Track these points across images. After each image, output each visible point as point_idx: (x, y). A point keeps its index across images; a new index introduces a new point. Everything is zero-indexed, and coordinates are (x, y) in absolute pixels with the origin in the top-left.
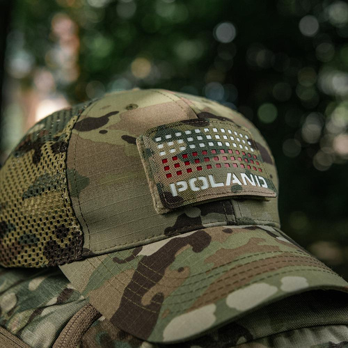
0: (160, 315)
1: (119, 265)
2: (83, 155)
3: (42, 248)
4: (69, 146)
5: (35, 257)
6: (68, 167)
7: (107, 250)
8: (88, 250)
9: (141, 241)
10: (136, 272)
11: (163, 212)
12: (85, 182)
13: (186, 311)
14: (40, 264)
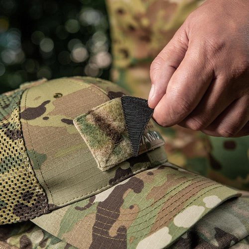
0: (128, 241)
1: (82, 212)
2: (37, 138)
3: (11, 209)
4: (24, 133)
5: (7, 216)
6: (27, 148)
7: (68, 203)
8: (52, 205)
9: (93, 192)
10: (97, 215)
11: (106, 169)
12: (44, 157)
13: (147, 235)
14: (12, 221)
